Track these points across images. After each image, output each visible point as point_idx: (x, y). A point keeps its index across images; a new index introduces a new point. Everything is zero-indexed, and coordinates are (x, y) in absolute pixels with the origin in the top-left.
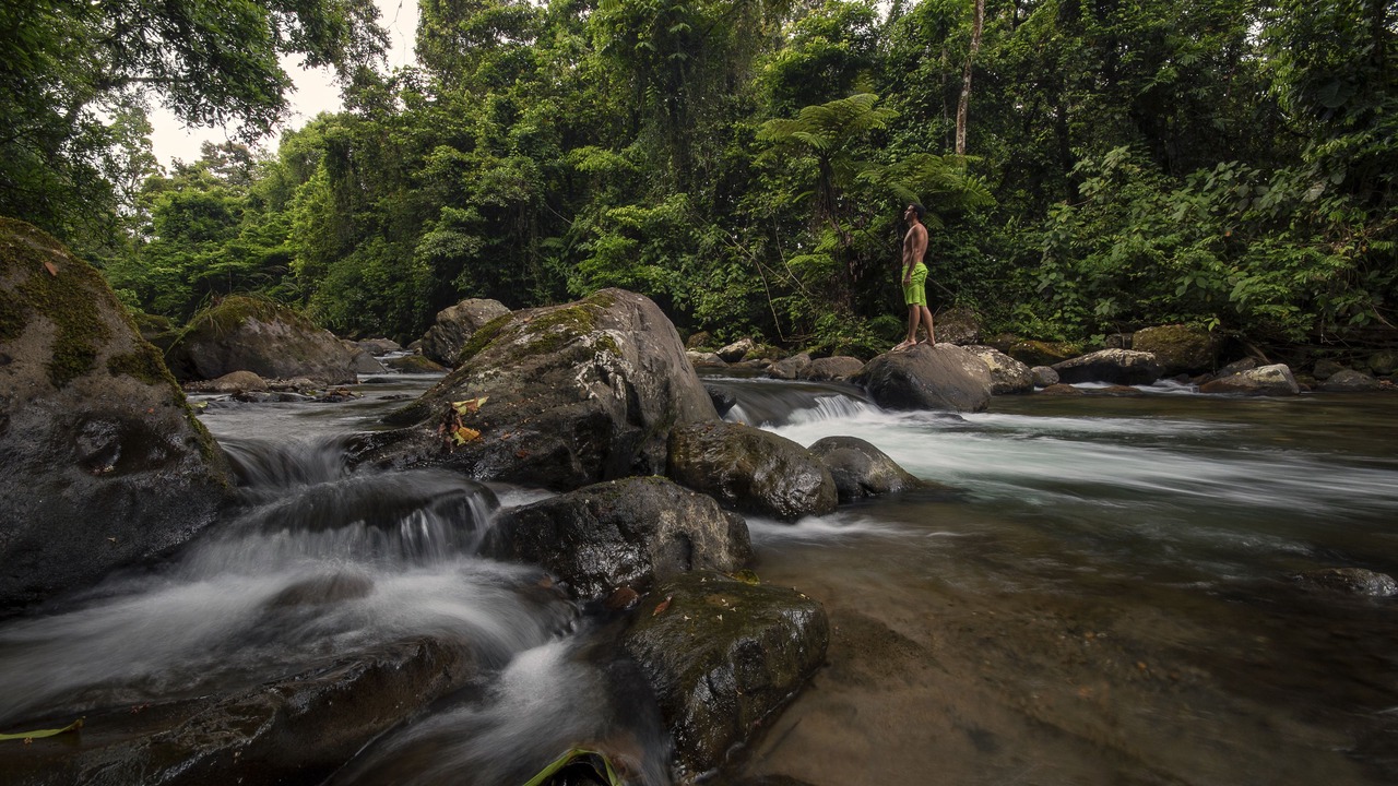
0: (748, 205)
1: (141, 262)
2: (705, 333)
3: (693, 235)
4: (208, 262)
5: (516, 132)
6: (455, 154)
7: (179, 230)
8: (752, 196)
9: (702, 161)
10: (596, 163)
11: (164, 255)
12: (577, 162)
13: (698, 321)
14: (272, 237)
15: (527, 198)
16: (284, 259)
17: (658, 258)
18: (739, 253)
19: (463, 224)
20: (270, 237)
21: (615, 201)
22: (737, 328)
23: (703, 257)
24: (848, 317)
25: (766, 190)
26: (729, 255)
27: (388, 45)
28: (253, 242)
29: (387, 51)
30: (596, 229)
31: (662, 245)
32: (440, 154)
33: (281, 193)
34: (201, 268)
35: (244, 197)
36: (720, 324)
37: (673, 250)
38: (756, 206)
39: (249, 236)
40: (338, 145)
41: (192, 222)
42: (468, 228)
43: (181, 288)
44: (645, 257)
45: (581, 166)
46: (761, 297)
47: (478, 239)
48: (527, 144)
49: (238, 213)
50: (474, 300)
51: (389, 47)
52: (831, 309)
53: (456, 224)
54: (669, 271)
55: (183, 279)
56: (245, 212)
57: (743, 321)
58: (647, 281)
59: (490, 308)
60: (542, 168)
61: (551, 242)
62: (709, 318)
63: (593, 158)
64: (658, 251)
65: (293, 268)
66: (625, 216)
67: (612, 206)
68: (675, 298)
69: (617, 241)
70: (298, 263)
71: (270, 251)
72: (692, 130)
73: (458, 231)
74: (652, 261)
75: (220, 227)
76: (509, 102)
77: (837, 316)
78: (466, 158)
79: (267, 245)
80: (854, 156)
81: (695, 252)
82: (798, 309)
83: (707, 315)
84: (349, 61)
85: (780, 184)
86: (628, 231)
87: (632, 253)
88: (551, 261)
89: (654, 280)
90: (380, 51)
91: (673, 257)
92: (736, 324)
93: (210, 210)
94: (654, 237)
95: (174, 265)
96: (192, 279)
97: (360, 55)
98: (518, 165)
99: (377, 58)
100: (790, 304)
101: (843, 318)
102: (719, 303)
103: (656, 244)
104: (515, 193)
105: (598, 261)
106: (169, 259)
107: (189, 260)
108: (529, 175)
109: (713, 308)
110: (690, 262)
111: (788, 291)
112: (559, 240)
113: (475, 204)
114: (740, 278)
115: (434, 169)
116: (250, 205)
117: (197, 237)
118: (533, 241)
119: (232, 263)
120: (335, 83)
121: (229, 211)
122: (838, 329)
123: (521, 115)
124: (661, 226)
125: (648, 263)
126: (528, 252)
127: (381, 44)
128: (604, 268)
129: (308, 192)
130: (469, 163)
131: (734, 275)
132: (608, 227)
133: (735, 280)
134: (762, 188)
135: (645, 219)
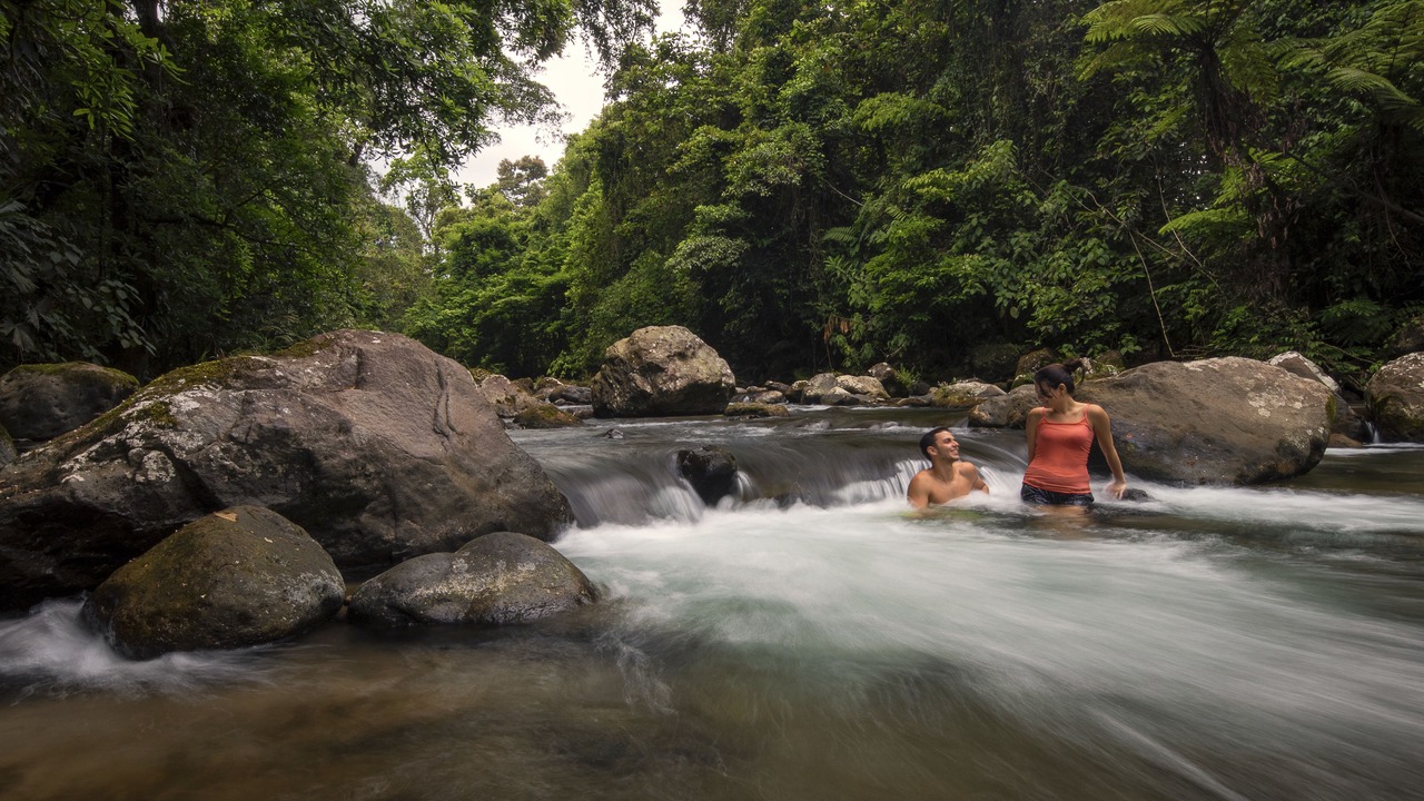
0: (1112, 143)
1: (431, 305)
2: (1044, 352)
3: (1023, 201)
4: (493, 298)
5: (787, 92)
6: (717, 134)
7: (467, 266)
8: (1118, 129)
9: (1040, 87)
10: (890, 115)
11: (454, 295)
12: (864, 119)
13: (1033, 333)
14: (552, 263)
15: (797, 179)
16: (561, 287)
17: (978, 242)
18: (1102, 222)
19: (722, 225)
20: (550, 263)
21: (919, 166)
22: (1100, 340)
23: (1048, 234)
24: (1272, 309)
25: (1142, 114)
26: (1088, 225)
27: (656, 12)
28: (535, 272)
29: (656, 20)
30: (892, 209)
31: (984, 221)
32: (699, 138)
33: (562, 209)
34: (485, 307)
35: (529, 222)
36: (1067, 336)
37: (1001, 228)
38: (1125, 142)
39: (531, 265)
40: (611, 144)
41: (480, 255)
42: (730, 228)
43: (466, 332)
44: (960, 243)
45: (870, 123)
46: (1139, 288)
47: (739, 241)
48: (804, 106)
49: (524, 239)
50: (650, 328)
51: (658, 14)
52: (1243, 299)
53: (713, 227)
54: (993, 260)
55: (468, 320)
56: (530, 236)
57: (1109, 327)
58: (956, 278)
59: (668, 337)
60: (822, 136)
61: (838, 234)
62: (1050, 328)
63: (885, 109)
64: (979, 232)
65: (569, 298)
66: (928, 185)
67: (915, 173)
68: (999, 300)
69: (919, 223)
70: (573, 292)
71: (549, 280)
72: (1027, 42)
73: (717, 235)
74: (969, 249)
75: (506, 257)
76: (782, 54)
77: (1250, 309)
78: (730, 136)
79: (546, 273)
80: (1303, 29)
81: (1038, 227)
82: (1201, 302)
83: (1046, 322)
84: (613, 41)
85: (1168, 101)
86: (935, 207)
87: (940, 239)
88: (833, 263)
89: (966, 276)
90: (648, 21)
91: (1001, 238)
92: (1098, 334)
93: (494, 238)
94: (972, 211)
95: (461, 306)
96: (476, 320)
97: (625, 31)
98: (788, 137)
99: (645, 31)
100: (1187, 295)
101: (1263, 313)
102: (1067, 303)
103: (974, 222)
104: (780, 176)
105: (887, 257)
106: (457, 299)
107: (475, 298)
108: (802, 148)
109: (1059, 310)
110: (1026, 243)
111: (1184, 273)
112: (848, 229)
113: (732, 197)
114: (1101, 261)
115: (691, 159)
116: (536, 228)
117: (484, 271)
118: (813, 237)
119: (512, 298)
120: (598, 72)
121: (515, 238)
122: (1252, 331)
123: (795, 68)
124: (985, 194)
125: (961, 252)
126: (807, 252)
127: (646, 13)
128: (896, 266)
129: (585, 204)
130: (733, 144)
131: (1090, 256)
132: (909, 205)
133: (1095, 265)
134: (1134, 112)
135: (960, 185)
